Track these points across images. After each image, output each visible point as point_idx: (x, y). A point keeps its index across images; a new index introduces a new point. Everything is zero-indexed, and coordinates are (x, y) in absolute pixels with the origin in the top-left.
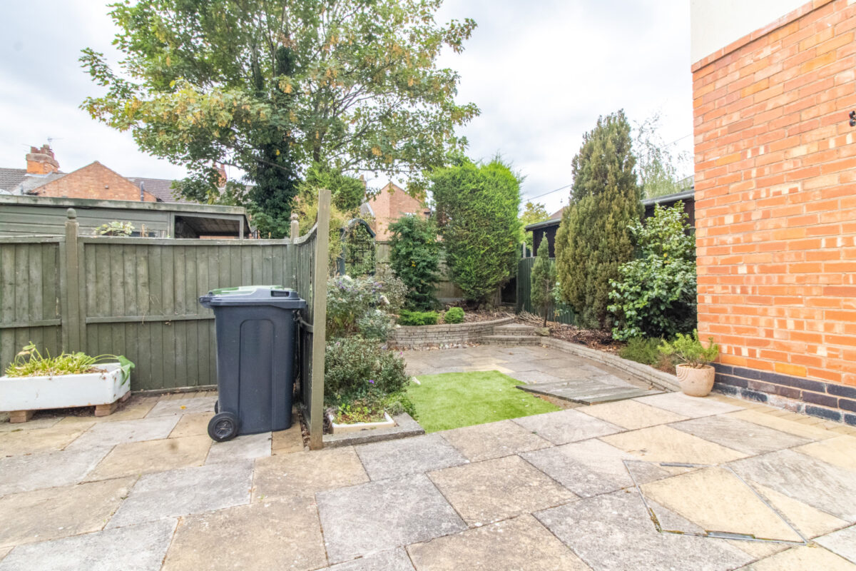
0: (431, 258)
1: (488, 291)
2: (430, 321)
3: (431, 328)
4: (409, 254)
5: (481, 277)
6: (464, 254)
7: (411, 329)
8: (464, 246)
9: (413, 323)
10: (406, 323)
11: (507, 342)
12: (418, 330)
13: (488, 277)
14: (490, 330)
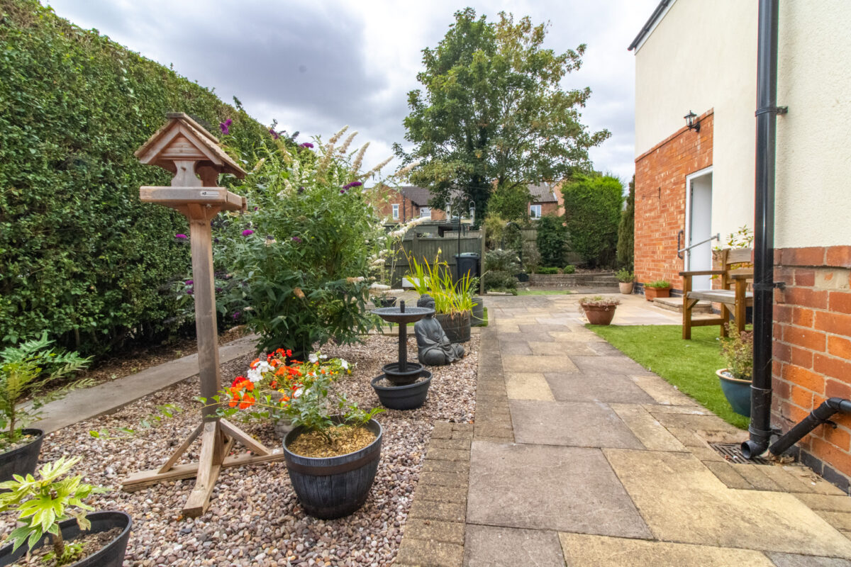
0: (557, 238)
1: (594, 256)
2: (552, 272)
3: (553, 276)
4: (546, 236)
5: (589, 248)
6: (578, 235)
7: (542, 276)
8: (578, 231)
9: (544, 273)
10: (540, 273)
11: (599, 285)
12: (546, 276)
13: (593, 248)
14: (592, 278)
